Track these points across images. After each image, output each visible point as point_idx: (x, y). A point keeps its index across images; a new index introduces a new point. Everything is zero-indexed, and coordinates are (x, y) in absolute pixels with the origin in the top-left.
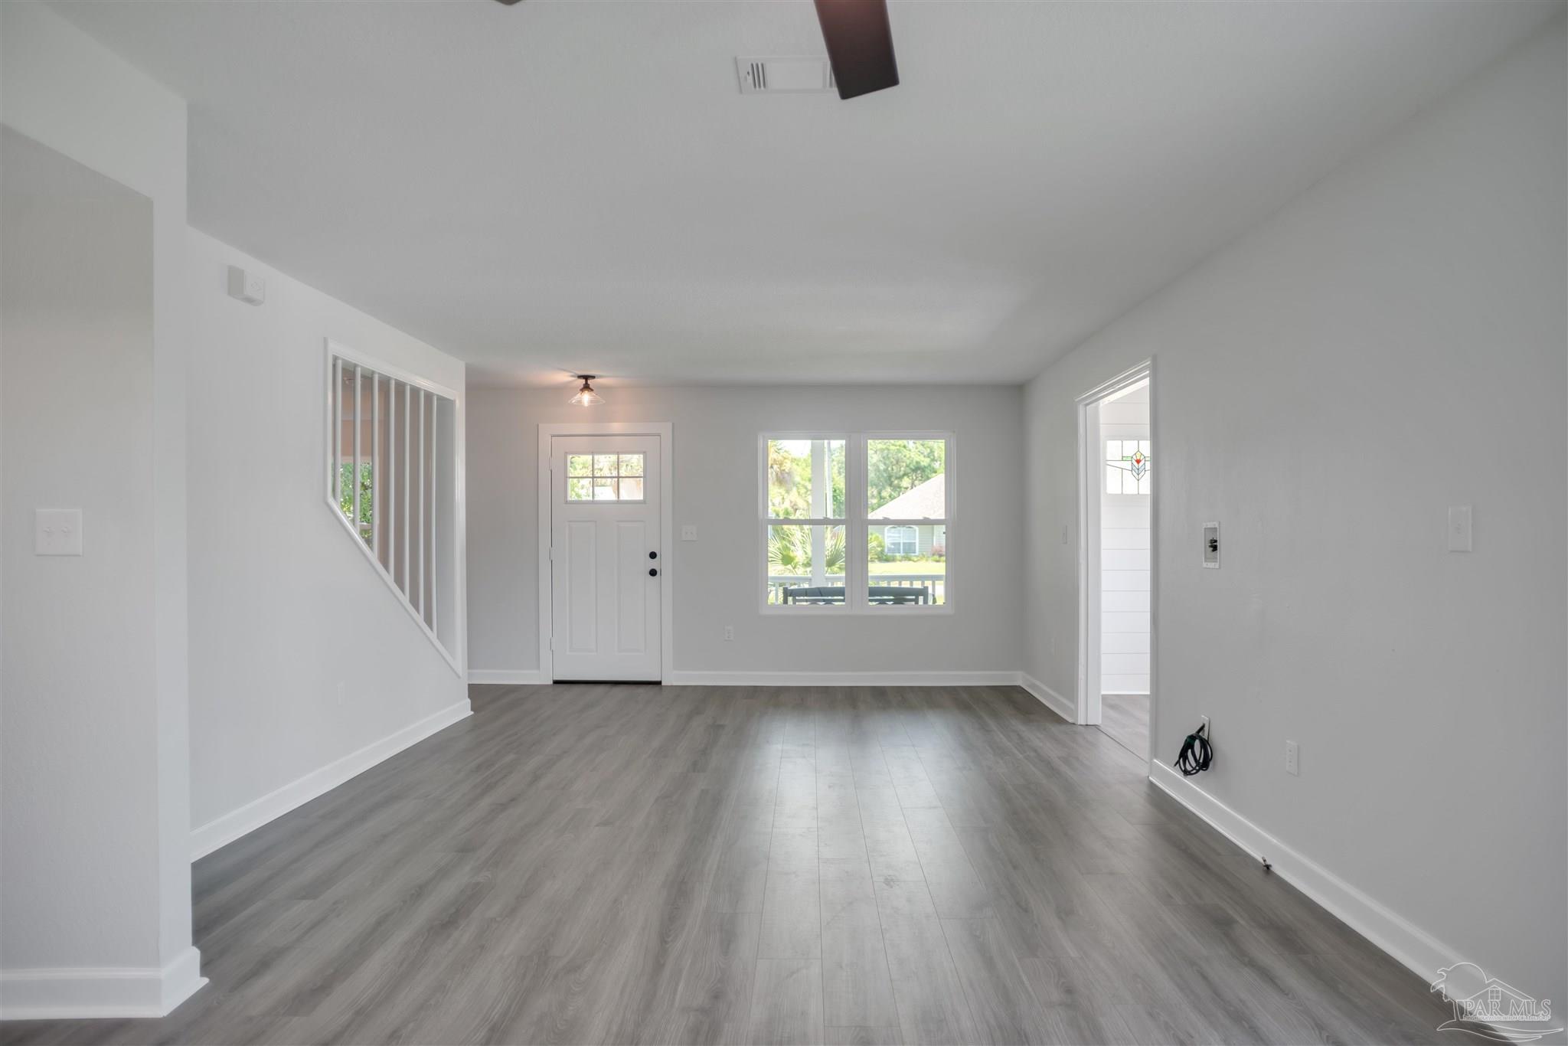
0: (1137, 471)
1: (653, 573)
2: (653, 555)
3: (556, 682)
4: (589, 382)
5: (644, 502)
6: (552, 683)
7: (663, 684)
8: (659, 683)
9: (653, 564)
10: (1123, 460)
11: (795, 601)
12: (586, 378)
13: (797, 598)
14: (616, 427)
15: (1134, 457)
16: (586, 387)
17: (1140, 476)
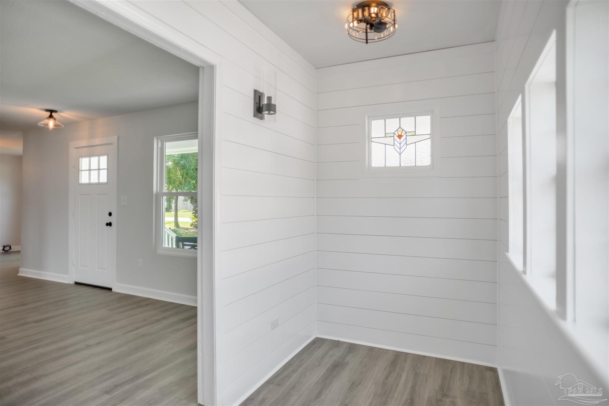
0: (398, 145)
1: (109, 224)
2: (110, 214)
3: (77, 283)
4: (53, 114)
5: (107, 183)
6: (74, 283)
7: (113, 290)
8: (110, 289)
9: (109, 219)
10: (385, 137)
11: (184, 245)
12: (52, 111)
13: (185, 243)
14: (97, 141)
15: (396, 133)
16: (51, 116)
17: (402, 150)
